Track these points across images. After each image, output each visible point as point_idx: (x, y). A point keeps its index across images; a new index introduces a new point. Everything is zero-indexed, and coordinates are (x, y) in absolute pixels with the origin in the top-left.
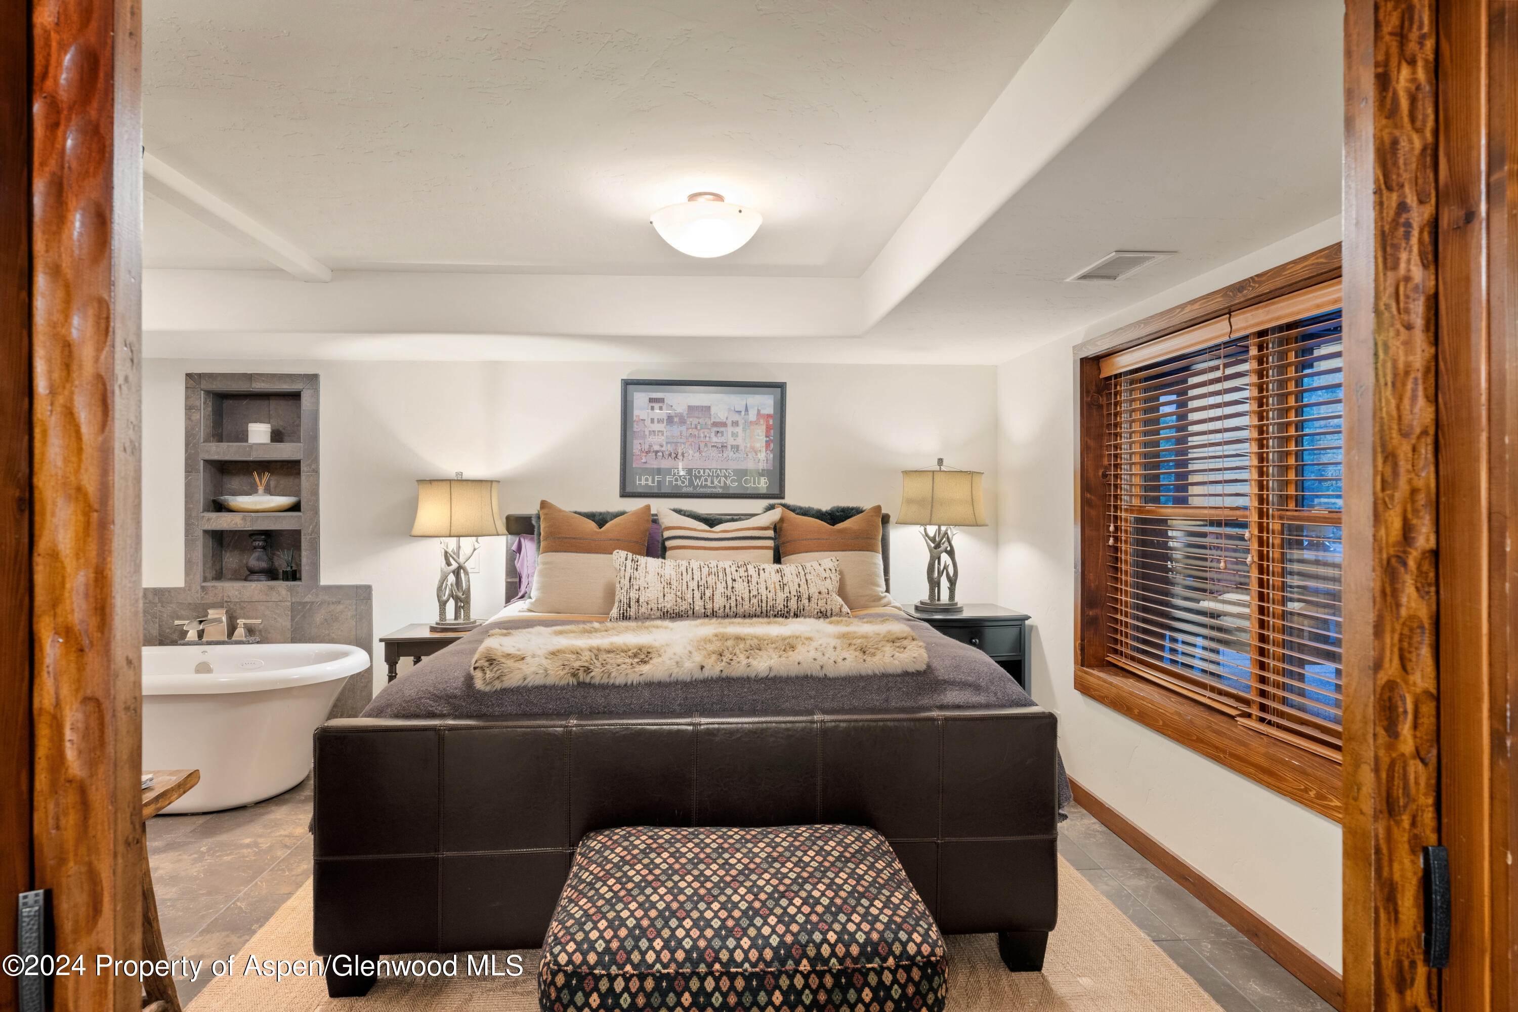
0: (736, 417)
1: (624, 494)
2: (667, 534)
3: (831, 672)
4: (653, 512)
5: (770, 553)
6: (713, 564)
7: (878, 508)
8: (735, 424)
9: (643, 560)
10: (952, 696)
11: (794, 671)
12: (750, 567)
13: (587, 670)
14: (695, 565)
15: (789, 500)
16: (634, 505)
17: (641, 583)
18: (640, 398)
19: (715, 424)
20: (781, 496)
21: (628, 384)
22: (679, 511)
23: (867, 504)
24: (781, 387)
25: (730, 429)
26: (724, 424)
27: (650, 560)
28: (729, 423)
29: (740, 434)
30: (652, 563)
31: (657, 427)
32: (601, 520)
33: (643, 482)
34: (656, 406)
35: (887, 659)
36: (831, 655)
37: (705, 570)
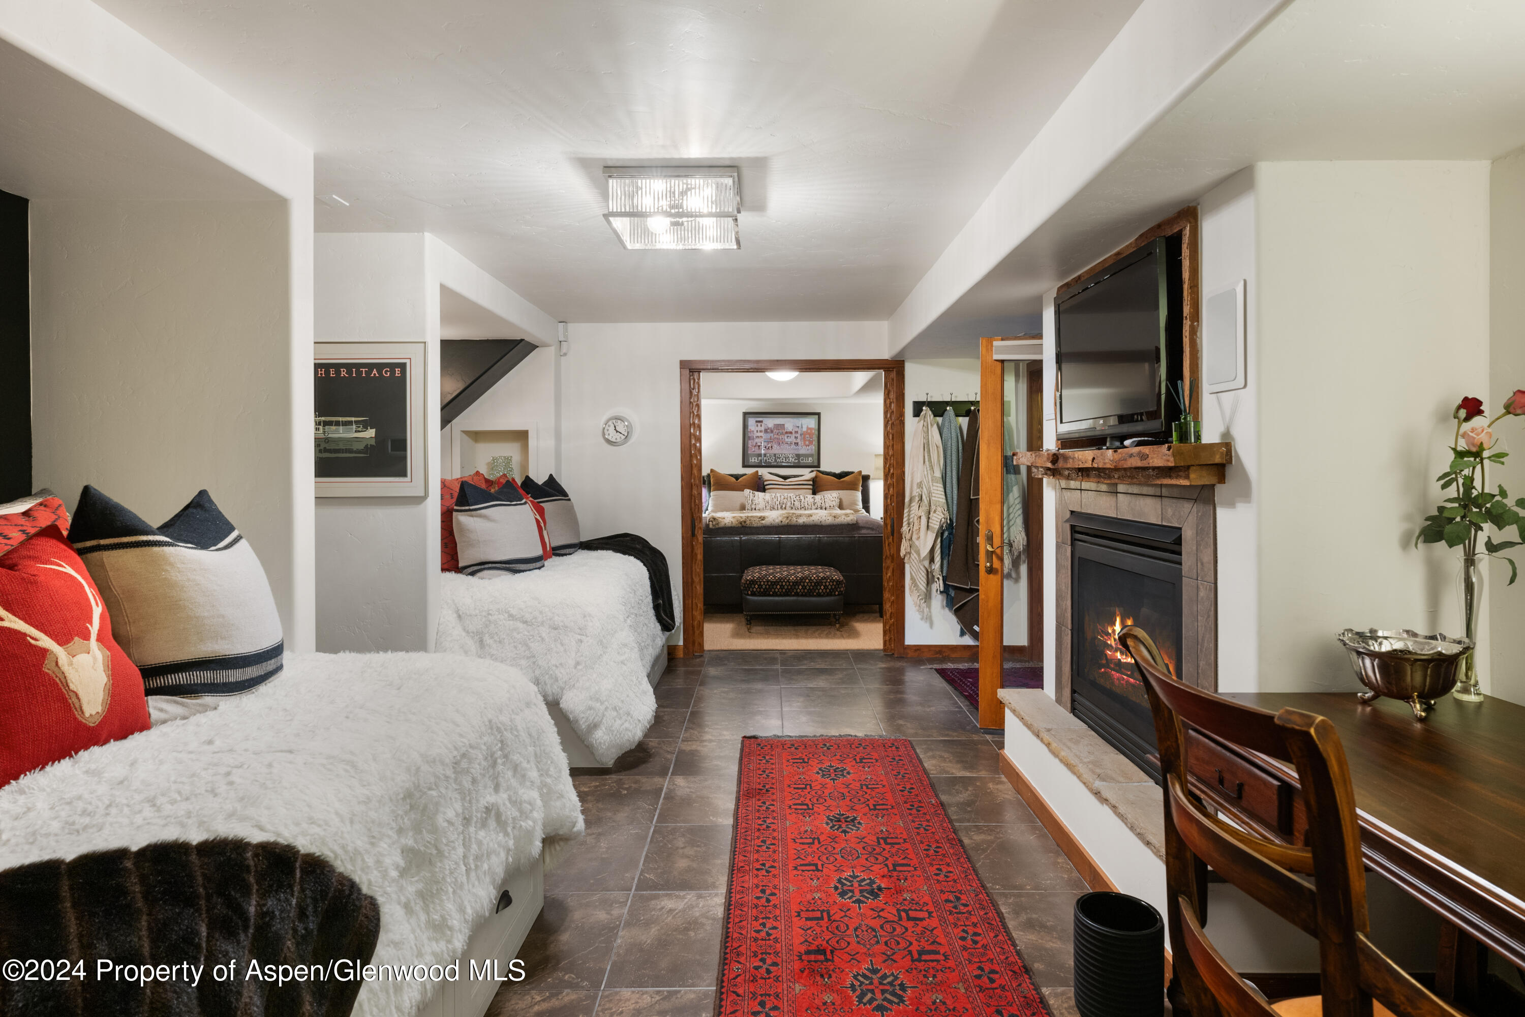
0: (797, 429)
1: (744, 466)
2: (765, 483)
3: (823, 523)
4: (760, 474)
5: (811, 491)
6: (786, 495)
7: (860, 472)
8: (797, 432)
9: (757, 493)
10: (864, 531)
11: (812, 523)
12: (801, 496)
13: (745, 522)
14: (778, 495)
15: (822, 469)
16: (750, 471)
17: (757, 502)
18: (751, 421)
19: (787, 433)
20: (819, 466)
21: (746, 415)
22: (771, 473)
23: (856, 470)
24: (819, 414)
25: (794, 435)
26: (791, 433)
27: (760, 493)
28: (793, 432)
29: (799, 437)
30: (761, 494)
31: (759, 434)
32: (737, 477)
33: (753, 460)
34: (759, 424)
35: (842, 519)
36: (824, 518)
37: (783, 497)
